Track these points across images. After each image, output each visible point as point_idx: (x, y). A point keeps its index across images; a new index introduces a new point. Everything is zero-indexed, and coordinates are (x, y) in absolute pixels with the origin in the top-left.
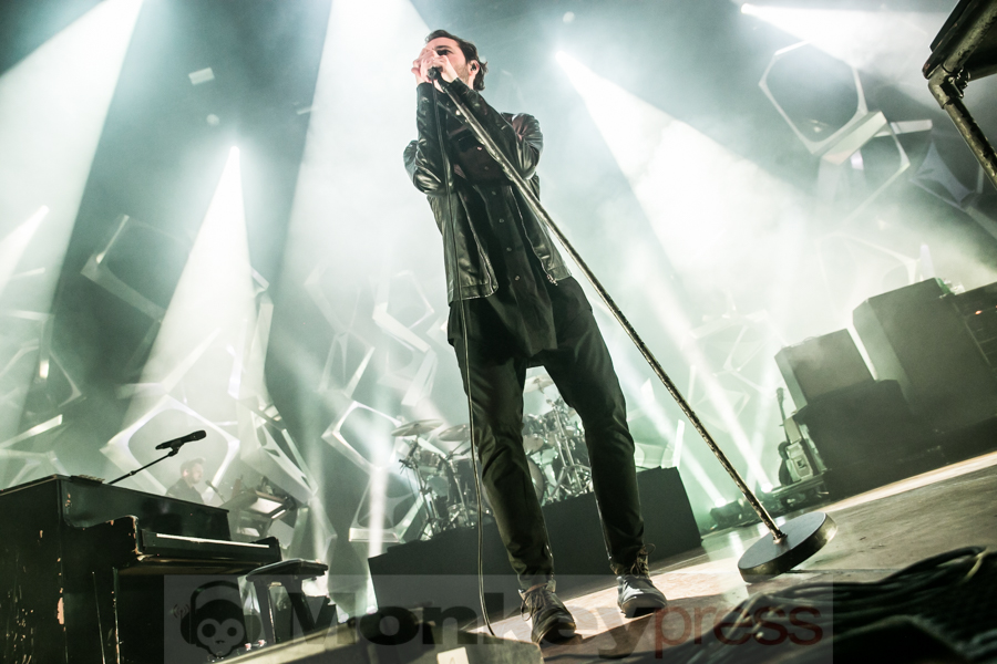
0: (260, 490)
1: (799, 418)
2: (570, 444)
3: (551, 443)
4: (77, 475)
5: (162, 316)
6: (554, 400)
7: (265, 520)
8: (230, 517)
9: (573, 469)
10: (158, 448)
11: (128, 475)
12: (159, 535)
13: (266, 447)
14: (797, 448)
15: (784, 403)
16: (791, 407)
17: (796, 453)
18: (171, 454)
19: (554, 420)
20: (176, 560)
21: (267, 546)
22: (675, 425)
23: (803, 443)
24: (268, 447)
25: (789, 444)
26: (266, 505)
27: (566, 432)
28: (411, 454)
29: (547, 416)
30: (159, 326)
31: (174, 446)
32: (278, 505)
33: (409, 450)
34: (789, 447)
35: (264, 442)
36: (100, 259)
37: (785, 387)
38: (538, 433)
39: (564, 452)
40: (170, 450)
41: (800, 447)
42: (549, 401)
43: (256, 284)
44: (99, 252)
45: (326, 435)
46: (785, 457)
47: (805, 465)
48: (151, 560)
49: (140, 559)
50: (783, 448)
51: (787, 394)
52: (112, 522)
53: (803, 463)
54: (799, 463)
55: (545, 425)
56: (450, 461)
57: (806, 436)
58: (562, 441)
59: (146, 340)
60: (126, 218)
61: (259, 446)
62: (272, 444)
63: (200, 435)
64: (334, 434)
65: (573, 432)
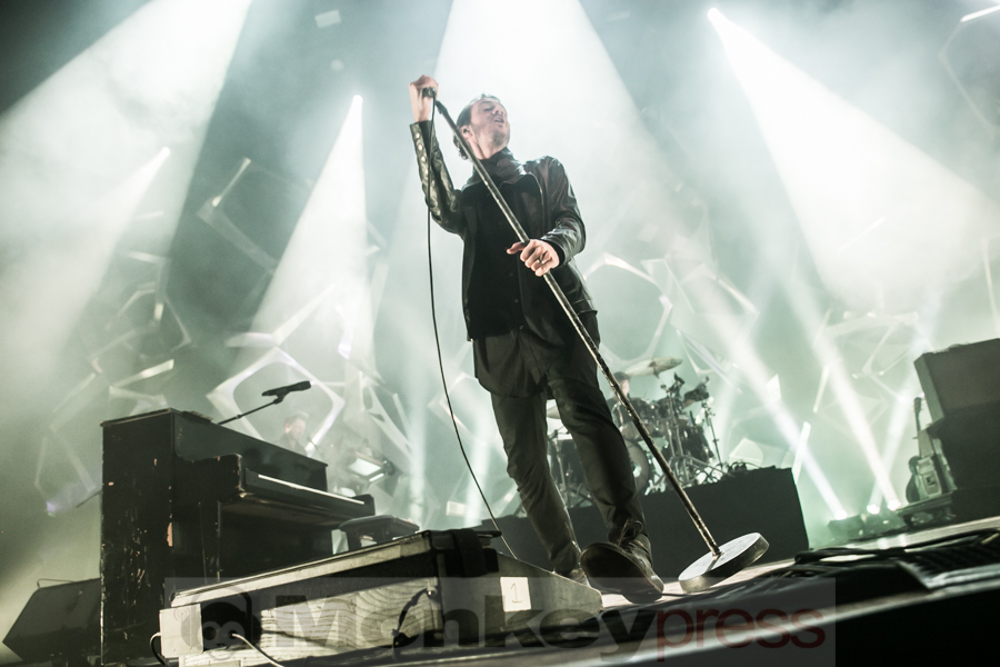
0: (359, 451)
1: (932, 432)
2: (681, 434)
3: (662, 430)
4: (189, 410)
5: (275, 267)
6: (669, 386)
7: (362, 481)
8: (327, 469)
9: (681, 460)
10: (264, 394)
11: (234, 419)
12: (260, 476)
13: (372, 411)
14: (927, 464)
15: (921, 414)
16: (926, 419)
17: (927, 469)
18: (276, 402)
19: (667, 407)
20: (274, 503)
21: (362, 503)
22: (800, 427)
23: (935, 458)
24: (374, 410)
25: (920, 458)
26: (366, 467)
27: (680, 421)
29: (660, 402)
31: (279, 394)
32: (377, 468)
34: (920, 462)
35: (368, 403)
36: (216, 202)
37: (922, 395)
38: (650, 419)
39: (675, 442)
40: (275, 397)
41: (931, 462)
42: (663, 387)
44: (216, 195)
45: (432, 405)
46: (915, 472)
47: (934, 483)
48: (252, 499)
49: (242, 496)
50: (914, 462)
51: (924, 404)
52: (219, 459)
53: (932, 480)
54: (928, 480)
55: (657, 411)
56: (555, 440)
57: (939, 451)
58: (673, 430)
61: (363, 408)
62: (378, 408)
63: (305, 386)
64: (439, 405)
65: (685, 422)
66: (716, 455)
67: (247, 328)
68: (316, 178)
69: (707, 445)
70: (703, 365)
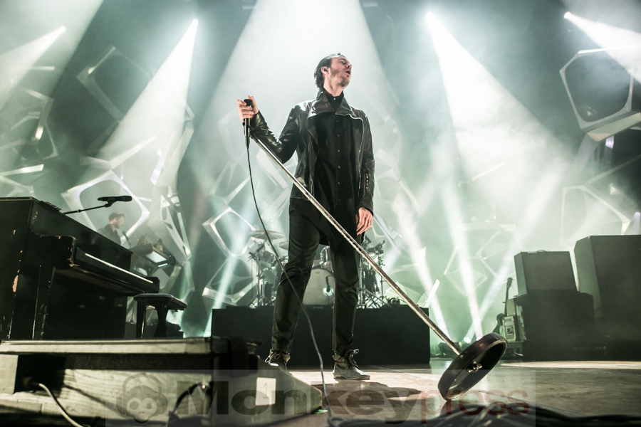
0: (155, 246)
1: (517, 301)
4: (45, 201)
5: (121, 119)
7: (153, 266)
8: (132, 255)
10: (99, 199)
11: (76, 212)
12: (86, 254)
13: (165, 221)
14: (510, 320)
15: (510, 288)
16: (514, 292)
17: (509, 323)
18: (106, 206)
20: (93, 274)
21: (152, 282)
22: (434, 282)
23: (516, 318)
24: (167, 221)
25: (506, 315)
26: (157, 257)
28: (258, 251)
30: (117, 124)
31: (110, 201)
32: (164, 259)
33: (257, 248)
34: (506, 318)
35: (165, 218)
36: (91, 71)
37: (515, 278)
40: (106, 203)
41: (513, 320)
43: (186, 114)
44: (91, 66)
45: (205, 224)
46: (500, 323)
47: (512, 332)
48: (78, 268)
49: (71, 265)
50: (500, 318)
51: (515, 283)
52: (60, 237)
53: (511, 330)
54: (509, 330)
56: (281, 263)
57: (519, 314)
59: (107, 132)
60: (114, 48)
61: (162, 219)
62: (170, 220)
63: (128, 199)
64: (211, 225)
66: (380, 291)
67: (95, 155)
68: (158, 68)
69: (376, 283)
70: (379, 232)
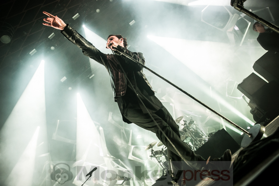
1: (251, 102)
2: (193, 134)
3: (187, 136)
5: (76, 142)
6: (183, 124)
9: (196, 140)
15: (246, 99)
16: (248, 100)
17: (255, 111)
19: (186, 129)
23: (256, 108)
27: (190, 131)
28: (152, 153)
29: (183, 129)
30: (76, 146)
34: (253, 111)
35: (114, 165)
38: (183, 134)
39: (192, 137)
42: (182, 125)
43: (96, 125)
45: (129, 157)
46: (253, 114)
54: (258, 114)
55: (184, 131)
56: (163, 151)
57: (256, 106)
58: (190, 134)
59: (74, 151)
60: (59, 120)
61: (113, 167)
62: (116, 165)
64: (131, 157)
65: (192, 130)
66: (204, 135)
67: (75, 161)
68: (76, 116)
69: (200, 133)
70: (188, 115)
